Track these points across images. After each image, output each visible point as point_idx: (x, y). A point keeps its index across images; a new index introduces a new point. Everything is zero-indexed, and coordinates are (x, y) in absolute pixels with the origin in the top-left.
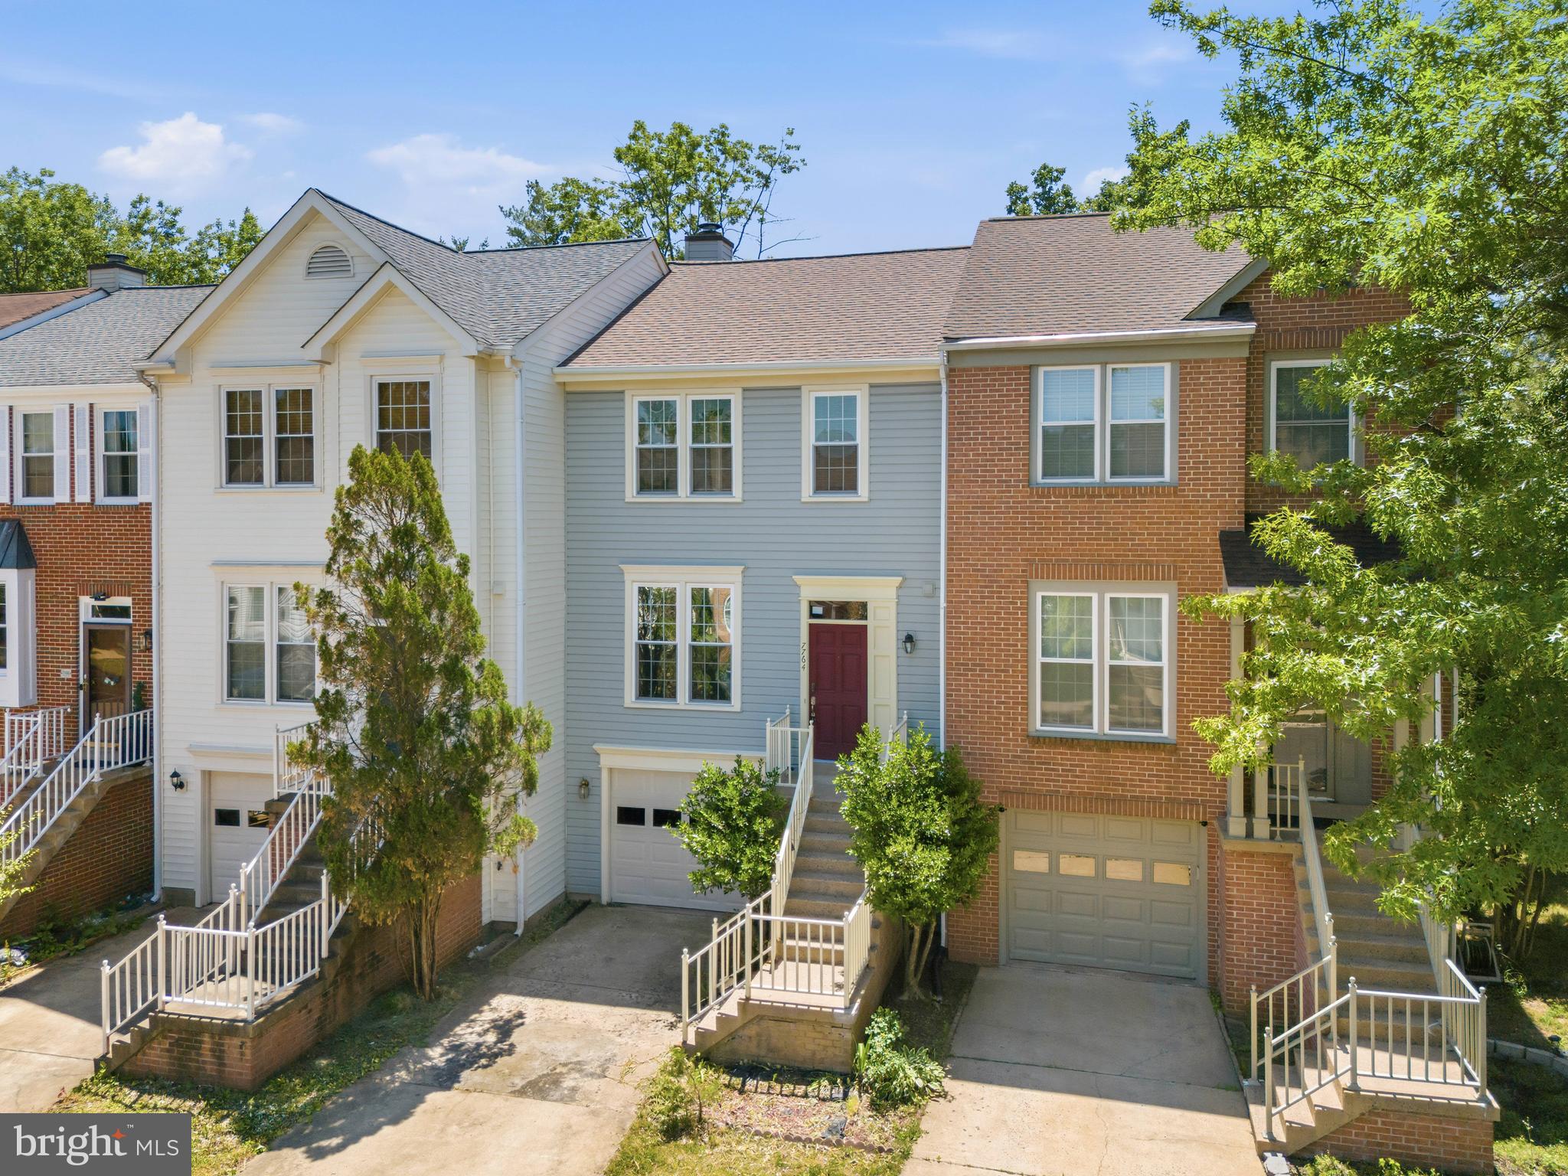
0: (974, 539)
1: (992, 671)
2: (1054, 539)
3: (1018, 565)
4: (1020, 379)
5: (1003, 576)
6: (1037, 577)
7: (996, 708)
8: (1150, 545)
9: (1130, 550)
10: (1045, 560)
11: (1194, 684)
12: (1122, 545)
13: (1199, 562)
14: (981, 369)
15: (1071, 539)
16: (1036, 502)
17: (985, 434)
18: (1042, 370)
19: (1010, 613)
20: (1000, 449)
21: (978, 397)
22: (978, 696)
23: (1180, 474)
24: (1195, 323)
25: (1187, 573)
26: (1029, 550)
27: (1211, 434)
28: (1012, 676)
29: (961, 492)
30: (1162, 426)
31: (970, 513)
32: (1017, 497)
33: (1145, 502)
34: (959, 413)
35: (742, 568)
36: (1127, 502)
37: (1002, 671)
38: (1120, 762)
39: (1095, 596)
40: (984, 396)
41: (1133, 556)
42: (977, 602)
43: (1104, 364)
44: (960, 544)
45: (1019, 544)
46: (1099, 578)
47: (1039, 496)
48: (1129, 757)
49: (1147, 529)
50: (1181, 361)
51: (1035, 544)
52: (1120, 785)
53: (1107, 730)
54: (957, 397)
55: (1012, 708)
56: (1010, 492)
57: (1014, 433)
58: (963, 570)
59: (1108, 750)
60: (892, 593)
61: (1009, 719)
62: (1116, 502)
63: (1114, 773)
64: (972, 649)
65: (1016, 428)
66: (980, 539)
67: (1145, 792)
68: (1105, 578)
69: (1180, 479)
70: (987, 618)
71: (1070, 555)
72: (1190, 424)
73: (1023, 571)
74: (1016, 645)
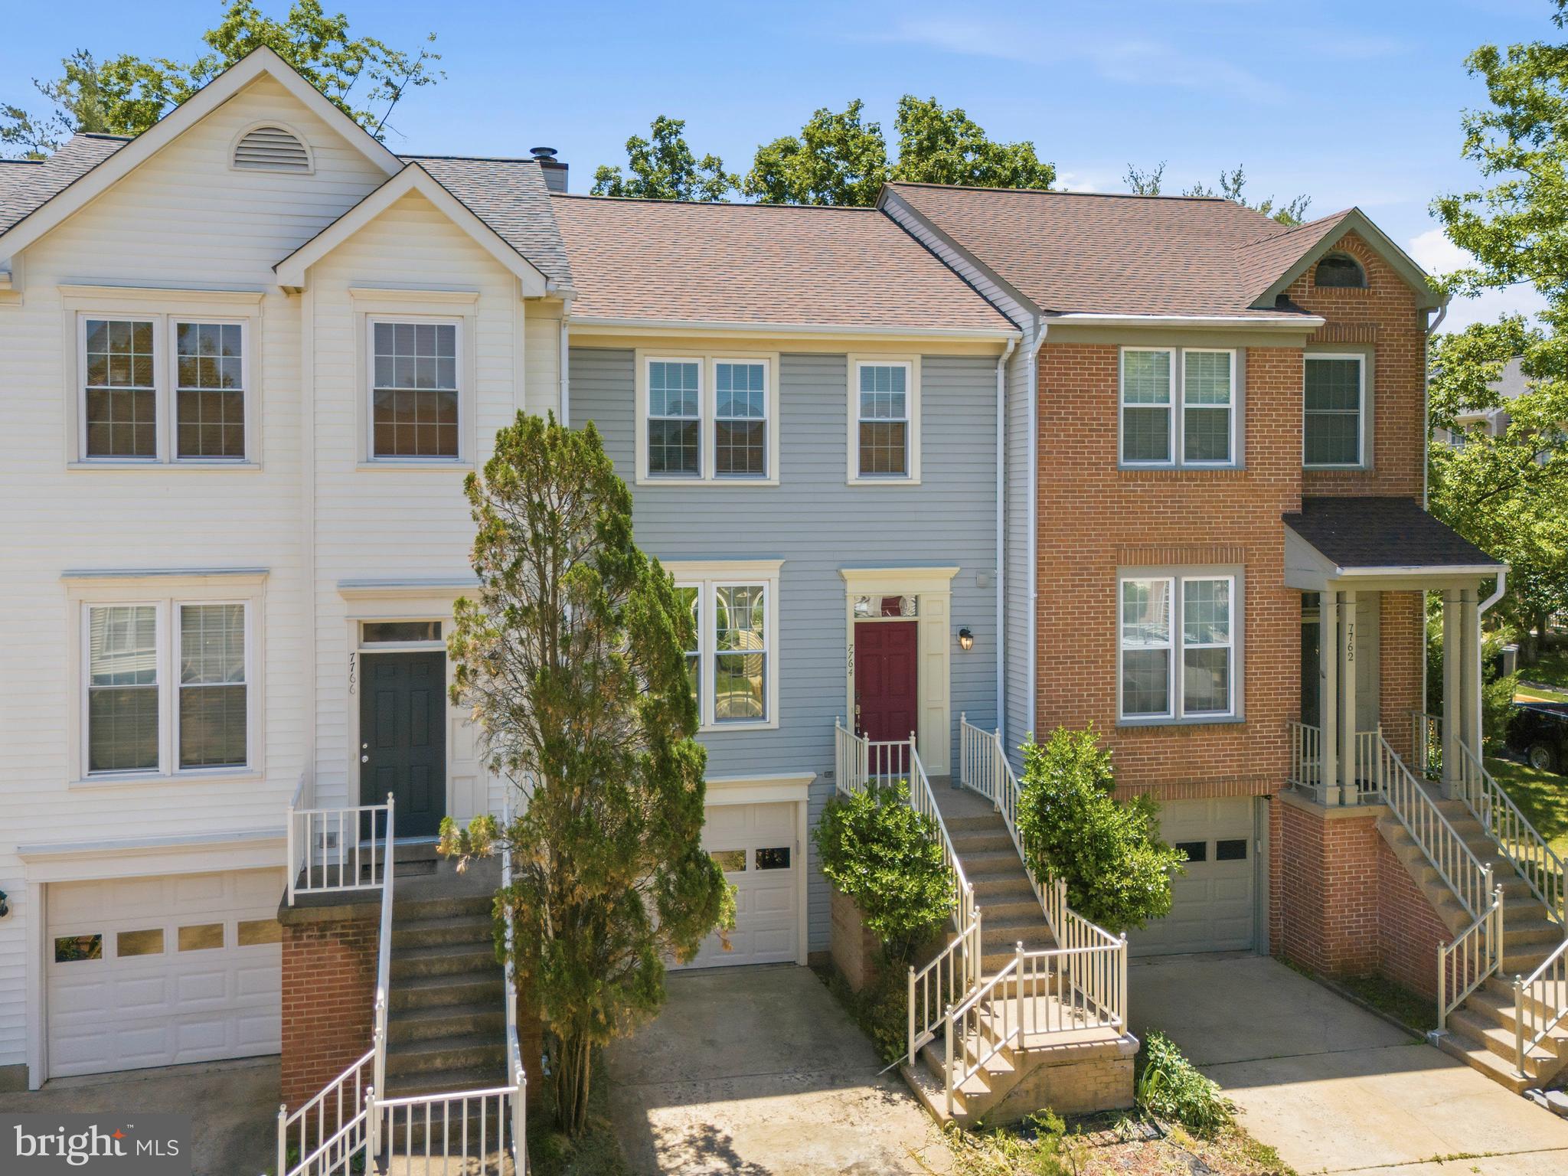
2: (1141, 524)
3: (1107, 552)
4: (1108, 358)
5: (1093, 563)
6: (1125, 563)
7: (1085, 701)
8: (1225, 528)
9: (1207, 534)
10: (1133, 545)
11: (1261, 663)
12: (1200, 529)
13: (1266, 544)
14: (1072, 346)
15: (1156, 524)
16: (1124, 485)
17: (1076, 414)
18: (1124, 349)
19: (1100, 602)
20: (1090, 430)
21: (1069, 375)
22: (1069, 691)
23: (1247, 459)
24: (1262, 312)
26: (1117, 535)
27: (1274, 421)
28: (1102, 667)
29: (1051, 475)
31: (1061, 497)
32: (1106, 480)
34: (1050, 391)
35: (780, 562)
37: (1092, 662)
39: (1171, 580)
40: (1074, 374)
43: (1179, 348)
44: (1052, 530)
45: (1108, 530)
47: (1127, 480)
48: (1206, 740)
49: (1222, 512)
50: (1248, 349)
51: (1123, 529)
52: (1199, 768)
53: (1183, 716)
54: (1047, 374)
55: (1102, 700)
56: (1099, 475)
57: (1103, 414)
58: (1054, 558)
59: (1188, 735)
60: (945, 585)
61: (1099, 711)
62: (1195, 486)
63: (1194, 757)
64: (1064, 641)
65: (1105, 408)
66: (1071, 524)
67: (1219, 773)
68: (1186, 563)
69: (1247, 464)
70: (1078, 608)
71: (1155, 540)
72: (1258, 410)
73: (1112, 557)
74: (1105, 635)
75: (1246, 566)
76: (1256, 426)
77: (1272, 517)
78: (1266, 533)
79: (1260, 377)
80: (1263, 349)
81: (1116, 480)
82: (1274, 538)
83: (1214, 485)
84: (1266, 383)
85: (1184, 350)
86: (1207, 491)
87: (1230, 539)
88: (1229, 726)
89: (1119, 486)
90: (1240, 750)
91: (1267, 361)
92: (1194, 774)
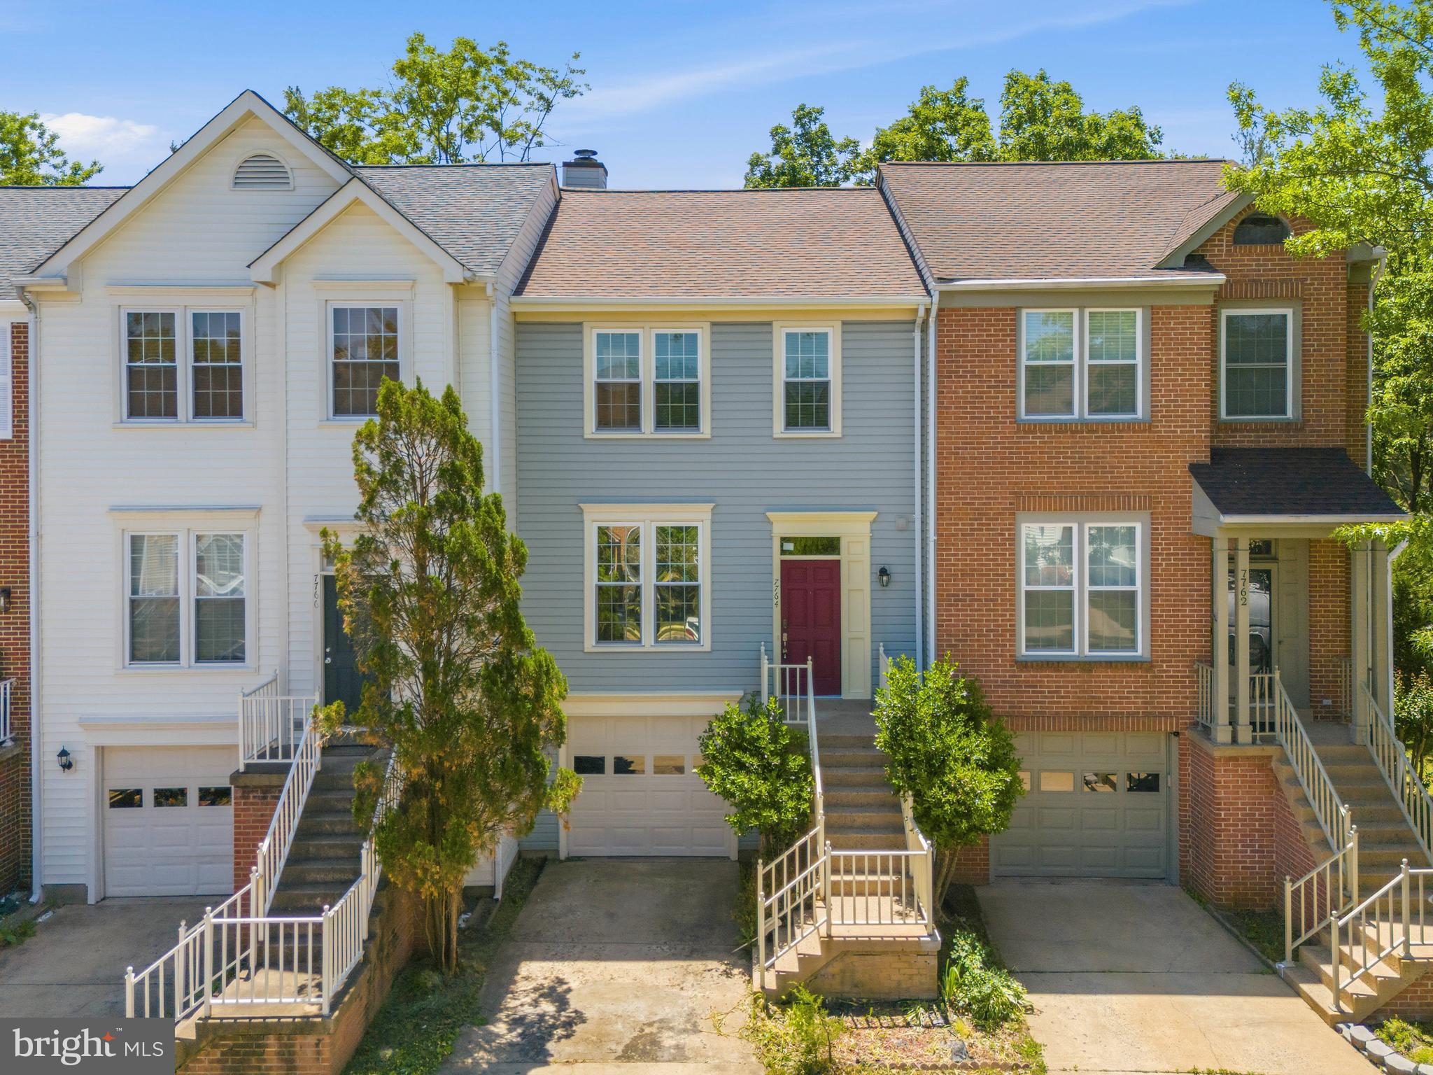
0: (964, 473)
1: (981, 600)
2: (1040, 473)
3: (1006, 498)
4: (1006, 320)
5: (991, 509)
6: (1024, 509)
7: (985, 636)
8: (1127, 477)
9: (1109, 483)
10: (1031, 493)
11: (1167, 606)
12: (1102, 478)
13: (1172, 492)
14: (970, 310)
15: (1056, 473)
16: (1023, 438)
17: (974, 372)
18: (1024, 312)
19: (999, 545)
20: (988, 387)
21: (967, 336)
22: (969, 625)
23: (1152, 411)
24: (1166, 272)
25: (1159, 503)
26: (1016, 483)
27: (1180, 375)
28: (1001, 605)
29: (950, 428)
30: (1133, 367)
31: (959, 448)
32: (1004, 433)
33: (1122, 437)
34: (948, 351)
35: (712, 505)
36: (1106, 437)
37: (991, 600)
38: (1101, 682)
39: (1075, 527)
40: (972, 336)
41: (1112, 487)
42: (968, 535)
43: (1082, 308)
44: (950, 479)
45: (1007, 478)
46: (1082, 509)
47: (1025, 432)
48: (1110, 676)
49: (1124, 462)
50: (1152, 307)
51: (1022, 478)
52: (1102, 703)
53: (1087, 652)
54: (946, 336)
55: (1002, 636)
56: (998, 428)
57: (1001, 371)
58: (954, 504)
59: (1090, 671)
60: (866, 528)
61: (998, 645)
62: (1096, 437)
63: (1096, 692)
64: (963, 580)
65: (1003, 366)
66: (969, 473)
67: (1124, 708)
68: (1087, 509)
69: (1152, 416)
70: (976, 550)
71: (1054, 488)
72: (1162, 365)
73: (1010, 504)
74: (1004, 575)
75: (1152, 514)
76: (1161, 380)
77: (1178, 467)
78: (1171, 482)
79: (1164, 334)
80: (1167, 307)
81: (1015, 433)
82: (1180, 487)
83: (1117, 437)
84: (1171, 339)
85: (1087, 311)
86: (1109, 442)
87: (1132, 487)
88: (1133, 664)
89: (1018, 438)
90: (1146, 687)
91: (1173, 318)
92: (1097, 708)
